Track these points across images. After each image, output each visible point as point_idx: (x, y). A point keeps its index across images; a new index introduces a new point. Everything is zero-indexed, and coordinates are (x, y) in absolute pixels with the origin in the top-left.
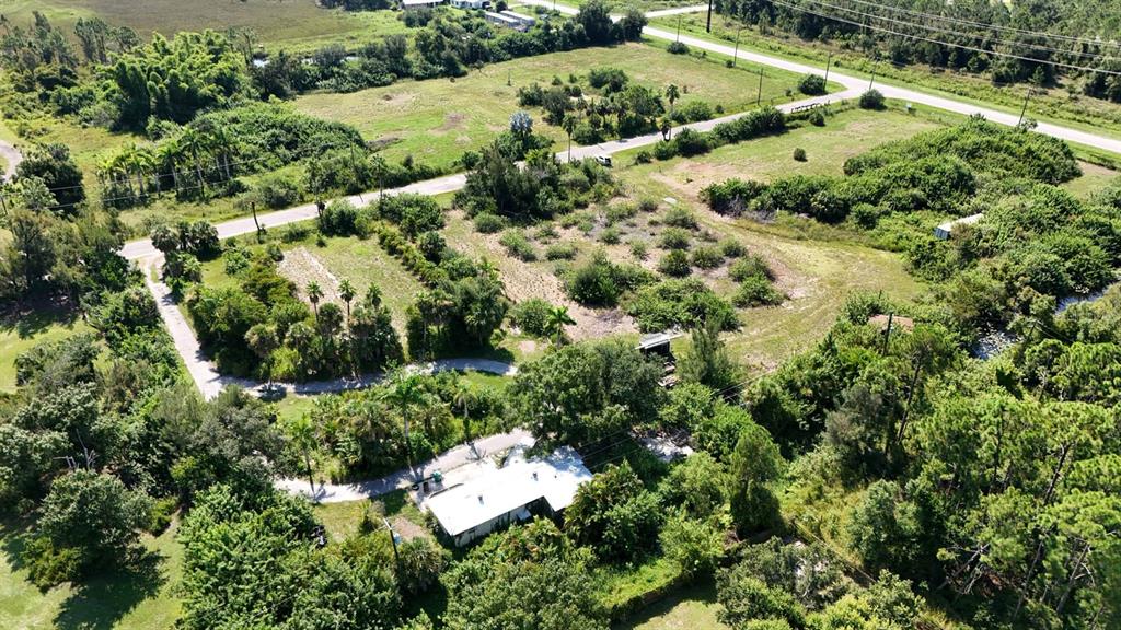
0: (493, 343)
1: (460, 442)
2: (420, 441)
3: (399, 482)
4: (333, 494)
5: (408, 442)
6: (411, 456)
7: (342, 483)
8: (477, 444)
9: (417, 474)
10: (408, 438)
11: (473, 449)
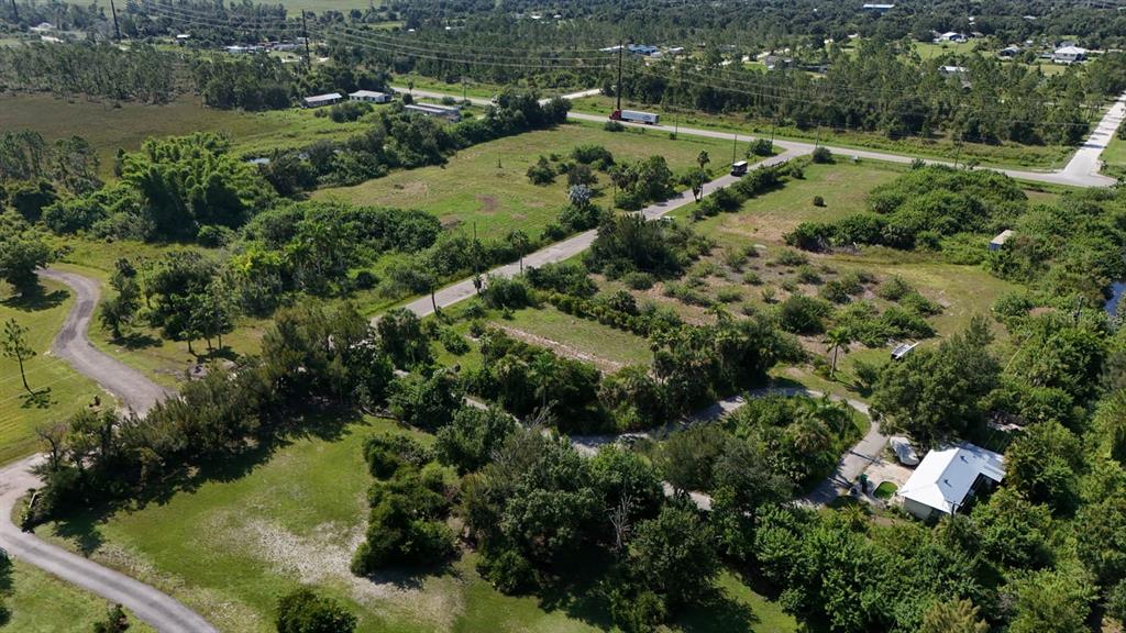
1: (844, 452)
3: (835, 492)
8: (856, 451)
9: (842, 482)
11: (858, 455)
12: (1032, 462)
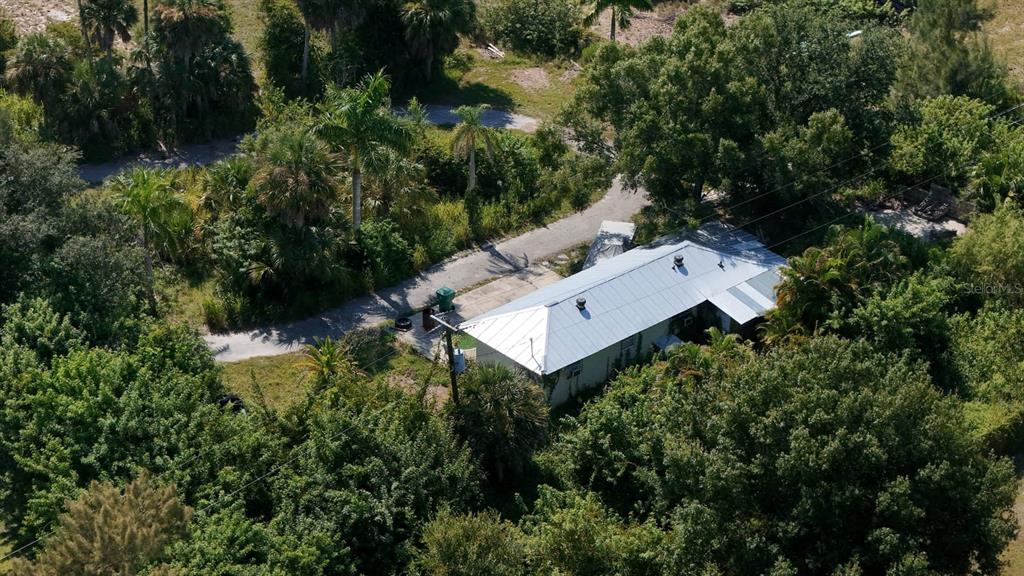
0: (455, 74)
1: (463, 245)
2: (385, 238)
3: (360, 320)
4: (226, 349)
5: (359, 241)
6: (374, 266)
7: (237, 329)
8: (500, 247)
9: (393, 304)
10: (359, 232)
11: (496, 255)
12: (833, 282)
